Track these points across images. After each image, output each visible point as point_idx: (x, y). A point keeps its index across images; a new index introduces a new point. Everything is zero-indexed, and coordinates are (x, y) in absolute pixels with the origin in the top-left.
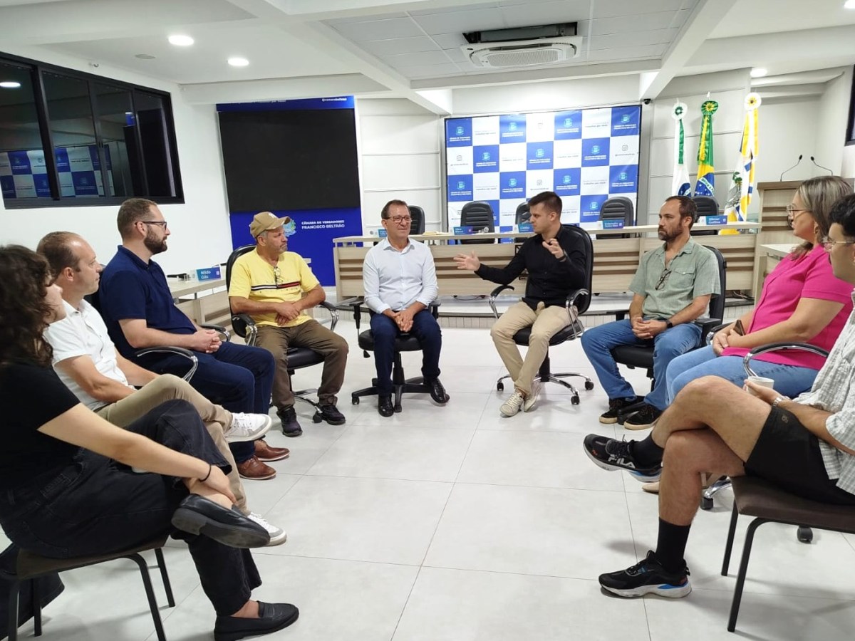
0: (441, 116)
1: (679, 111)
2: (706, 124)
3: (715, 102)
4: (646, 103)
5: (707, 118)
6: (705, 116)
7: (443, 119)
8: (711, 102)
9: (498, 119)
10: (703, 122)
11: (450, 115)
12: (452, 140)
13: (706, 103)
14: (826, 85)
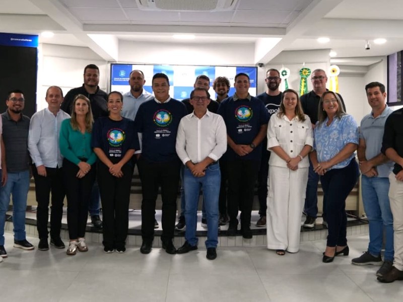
0: (109, 62)
1: (284, 73)
2: (303, 84)
3: (309, 69)
4: (260, 66)
5: (303, 80)
6: (302, 78)
7: (110, 64)
8: (306, 69)
9: (152, 67)
10: (301, 82)
11: (116, 62)
12: (116, 79)
13: (303, 69)
14: (368, 67)
